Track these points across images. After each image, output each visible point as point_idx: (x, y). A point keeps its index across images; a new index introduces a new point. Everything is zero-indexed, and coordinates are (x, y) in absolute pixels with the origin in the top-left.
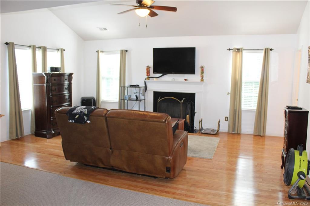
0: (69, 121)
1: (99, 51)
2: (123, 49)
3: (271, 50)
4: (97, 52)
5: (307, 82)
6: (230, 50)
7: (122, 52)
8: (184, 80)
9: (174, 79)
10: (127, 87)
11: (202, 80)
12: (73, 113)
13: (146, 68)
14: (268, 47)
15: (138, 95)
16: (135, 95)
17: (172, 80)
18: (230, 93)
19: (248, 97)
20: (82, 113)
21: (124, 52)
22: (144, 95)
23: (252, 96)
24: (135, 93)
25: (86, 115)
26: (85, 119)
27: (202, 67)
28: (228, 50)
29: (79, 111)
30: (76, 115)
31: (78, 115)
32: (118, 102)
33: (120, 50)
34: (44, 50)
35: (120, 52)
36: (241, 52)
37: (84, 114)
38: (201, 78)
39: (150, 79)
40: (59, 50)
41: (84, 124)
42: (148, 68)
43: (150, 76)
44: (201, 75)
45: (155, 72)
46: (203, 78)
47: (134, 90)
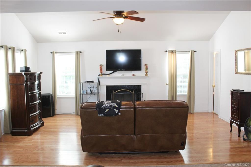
0: (99, 115)
1: (54, 52)
2: (78, 51)
3: (195, 52)
4: (52, 53)
5: (235, 74)
6: (166, 51)
7: (77, 53)
8: (132, 76)
9: (123, 75)
10: (82, 83)
11: (147, 75)
12: (102, 107)
13: (99, 67)
14: (193, 50)
15: (92, 89)
16: (90, 89)
17: (122, 76)
18: (168, 83)
19: (180, 86)
20: (112, 107)
21: (79, 53)
22: (98, 89)
23: (182, 85)
24: (89, 88)
25: (117, 108)
26: (116, 112)
27: (146, 65)
28: (165, 52)
29: (109, 106)
30: (106, 109)
31: (108, 109)
32: (74, 96)
33: (75, 52)
34: (13, 51)
35: (75, 53)
36: (175, 54)
37: (115, 107)
38: (146, 73)
39: (103, 75)
40: (22, 51)
41: (115, 116)
42: (101, 66)
43: (103, 73)
44: (146, 71)
45: (107, 70)
46: (147, 73)
47: (88, 85)
